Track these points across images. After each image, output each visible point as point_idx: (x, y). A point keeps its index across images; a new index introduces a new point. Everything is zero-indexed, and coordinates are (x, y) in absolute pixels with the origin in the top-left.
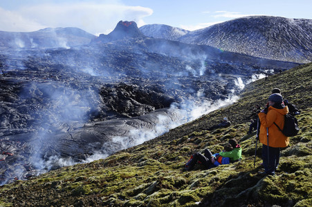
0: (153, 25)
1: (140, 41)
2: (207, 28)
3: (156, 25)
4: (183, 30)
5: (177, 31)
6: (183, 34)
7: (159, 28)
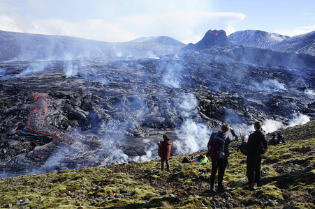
0: (246, 31)
1: (228, 50)
2: (309, 34)
3: (249, 31)
4: (281, 36)
5: (272, 36)
6: (281, 40)
7: (252, 35)
